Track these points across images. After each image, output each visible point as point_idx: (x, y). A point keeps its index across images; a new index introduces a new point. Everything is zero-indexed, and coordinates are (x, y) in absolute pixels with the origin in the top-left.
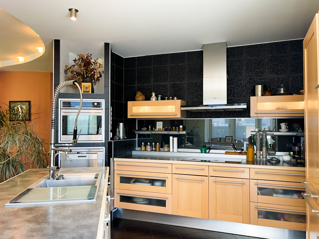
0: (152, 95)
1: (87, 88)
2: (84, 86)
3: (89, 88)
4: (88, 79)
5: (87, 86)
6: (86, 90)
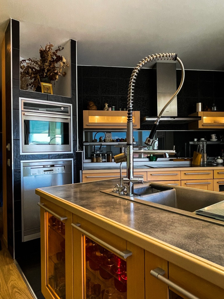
0: (105, 106)
1: (48, 90)
2: (43, 86)
3: (50, 90)
4: (46, 79)
5: (48, 87)
6: (47, 91)
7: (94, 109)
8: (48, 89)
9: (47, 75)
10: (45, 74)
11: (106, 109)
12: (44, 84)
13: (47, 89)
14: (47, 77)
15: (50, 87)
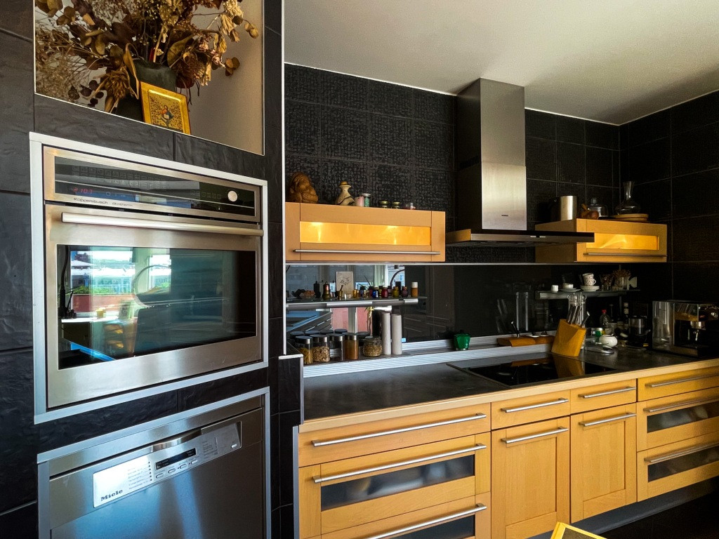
0: (341, 191)
1: (171, 117)
2: (153, 99)
3: (179, 117)
4: (162, 71)
5: (169, 107)
6: (167, 123)
7: (312, 197)
8: (171, 112)
9: (165, 56)
10: (158, 52)
11: (346, 202)
12: (155, 91)
13: (168, 113)
14: (166, 64)
15: (178, 107)
